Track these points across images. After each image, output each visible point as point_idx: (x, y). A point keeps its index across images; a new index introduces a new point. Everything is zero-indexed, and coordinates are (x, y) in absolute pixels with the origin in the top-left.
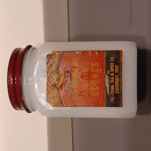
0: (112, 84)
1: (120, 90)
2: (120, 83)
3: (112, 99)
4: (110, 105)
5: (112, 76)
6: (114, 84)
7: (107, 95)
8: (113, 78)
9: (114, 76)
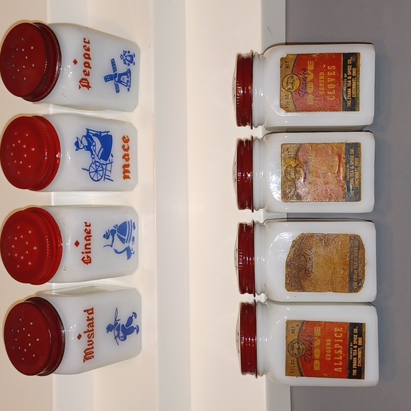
0: (349, 88)
1: (358, 94)
2: (357, 87)
3: (349, 103)
4: (347, 109)
5: (349, 80)
6: (351, 87)
7: (344, 99)
8: (350, 81)
9: (351, 80)
